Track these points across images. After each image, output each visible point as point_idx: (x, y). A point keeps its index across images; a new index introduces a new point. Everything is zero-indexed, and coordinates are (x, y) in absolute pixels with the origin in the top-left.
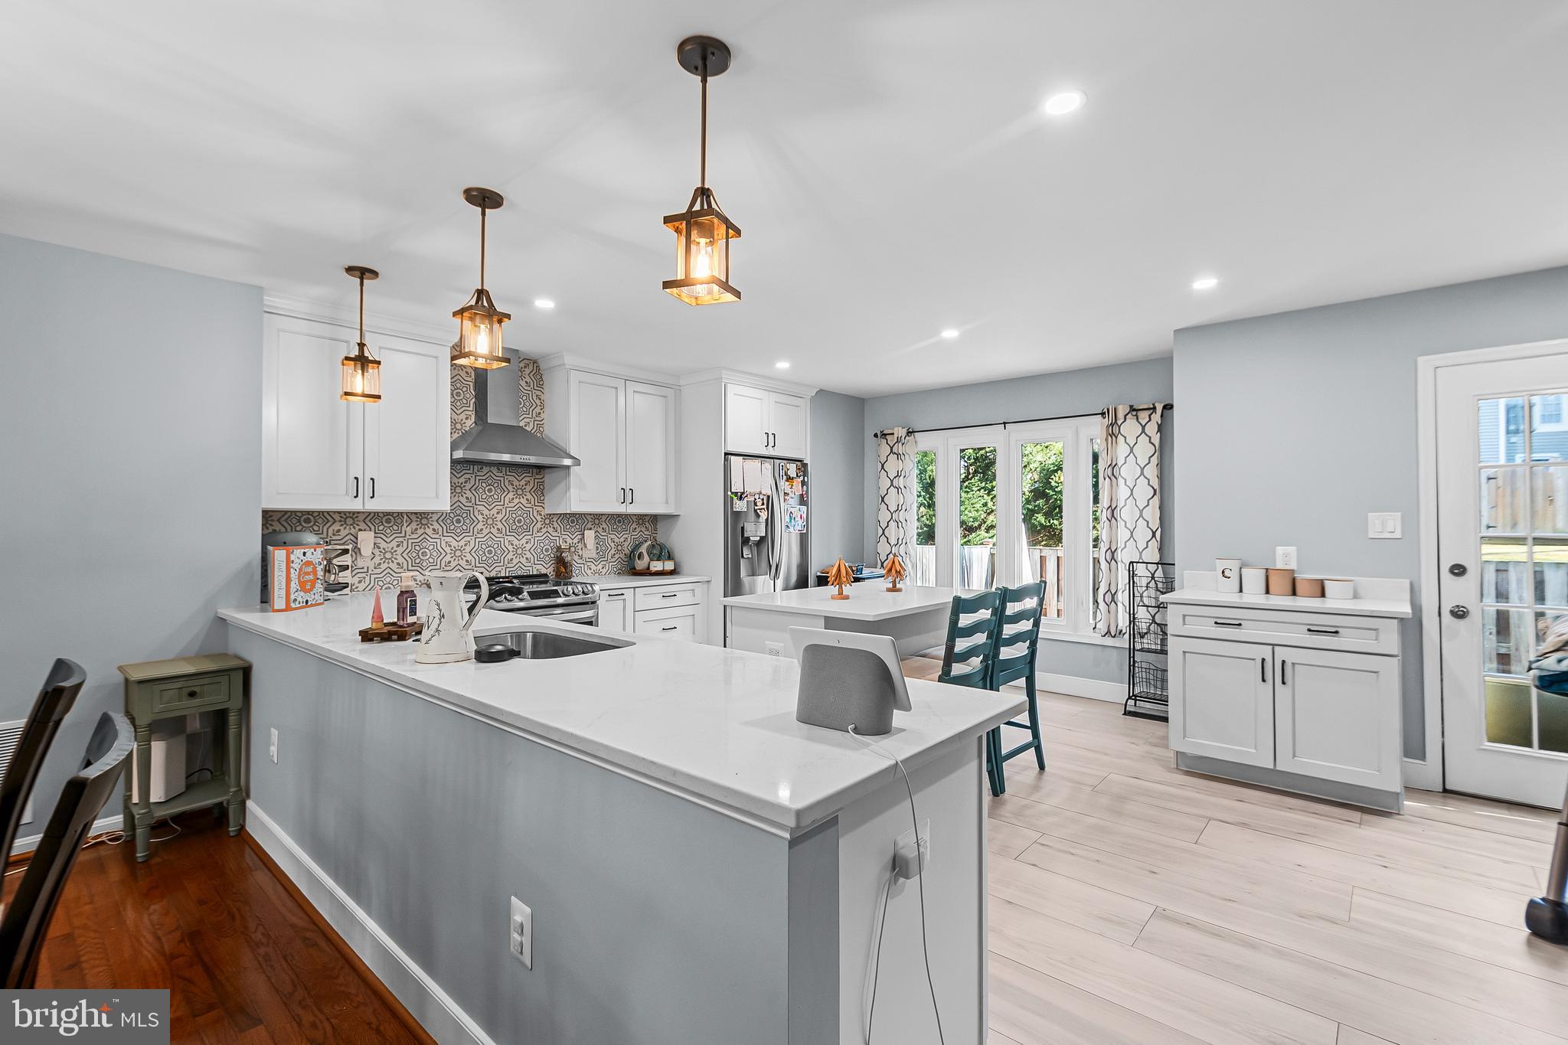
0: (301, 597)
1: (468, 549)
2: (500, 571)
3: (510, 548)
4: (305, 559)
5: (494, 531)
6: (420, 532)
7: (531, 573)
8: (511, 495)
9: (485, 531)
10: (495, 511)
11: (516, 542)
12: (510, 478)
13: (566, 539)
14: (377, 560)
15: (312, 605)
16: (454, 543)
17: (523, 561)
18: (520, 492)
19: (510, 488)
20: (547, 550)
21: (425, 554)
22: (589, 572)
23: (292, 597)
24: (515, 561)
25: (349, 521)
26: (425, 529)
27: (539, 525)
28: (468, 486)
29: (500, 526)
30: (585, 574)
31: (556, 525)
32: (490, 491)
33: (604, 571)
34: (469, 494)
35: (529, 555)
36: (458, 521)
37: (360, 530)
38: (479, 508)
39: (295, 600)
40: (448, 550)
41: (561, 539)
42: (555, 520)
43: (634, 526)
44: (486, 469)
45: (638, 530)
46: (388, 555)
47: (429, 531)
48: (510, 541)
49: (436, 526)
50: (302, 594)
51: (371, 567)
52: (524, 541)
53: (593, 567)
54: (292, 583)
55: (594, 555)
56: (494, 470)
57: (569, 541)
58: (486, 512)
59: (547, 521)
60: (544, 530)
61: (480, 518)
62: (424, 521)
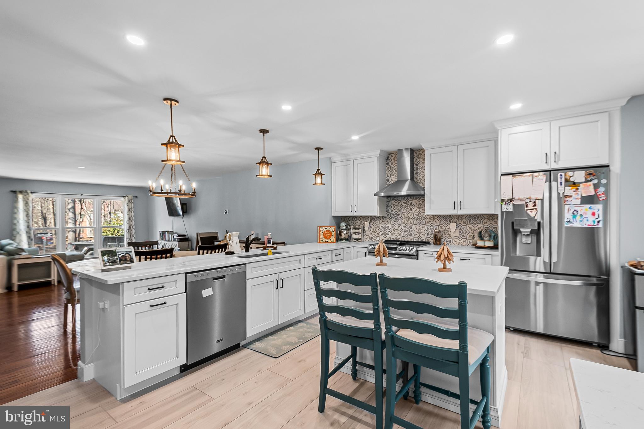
0: (325, 240)
1: (399, 229)
2: (411, 239)
3: (416, 230)
4: (326, 230)
5: (409, 223)
6: (384, 222)
7: (425, 241)
8: (416, 208)
9: (406, 223)
10: (409, 215)
11: (418, 227)
12: (416, 201)
13: (441, 227)
14: (371, 232)
15: (329, 243)
16: (394, 227)
17: (421, 235)
18: (419, 206)
19: (415, 205)
20: (432, 231)
21: (385, 230)
22: (455, 243)
23: (321, 240)
24: (418, 235)
25: (364, 219)
26: (385, 221)
27: (428, 220)
28: (399, 205)
29: (411, 220)
30: (453, 244)
31: (436, 220)
32: (407, 207)
33: (465, 244)
34: (400, 208)
35: (424, 233)
36: (396, 219)
37: (367, 222)
38: (404, 213)
39: (322, 241)
40: (392, 229)
41: (439, 227)
42: (436, 218)
43: (486, 221)
44: (406, 198)
45: (488, 223)
46: (374, 230)
47: (386, 222)
48: (415, 227)
49: (389, 221)
50: (325, 239)
51: (370, 234)
52: (421, 227)
53: (458, 241)
54: (321, 236)
55: (458, 235)
56: (409, 198)
57: (444, 227)
58: (406, 215)
59: (432, 218)
60: (431, 223)
61: (404, 217)
62: (385, 219)
